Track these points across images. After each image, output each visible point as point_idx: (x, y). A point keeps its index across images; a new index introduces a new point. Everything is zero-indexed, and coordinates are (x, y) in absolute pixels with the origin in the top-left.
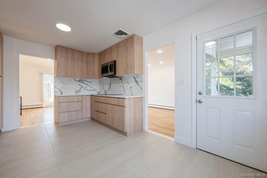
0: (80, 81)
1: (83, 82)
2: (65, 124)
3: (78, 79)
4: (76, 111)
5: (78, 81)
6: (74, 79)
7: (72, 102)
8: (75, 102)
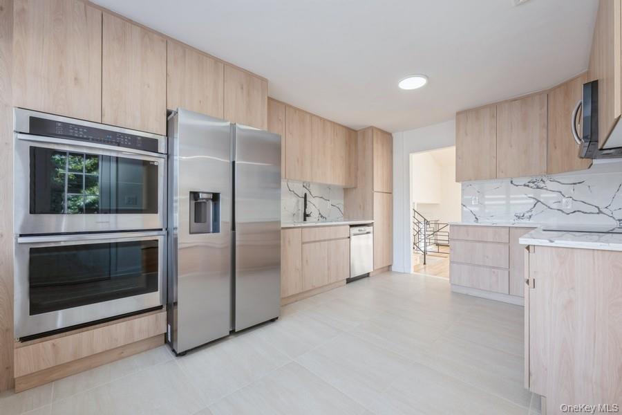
0: (531, 185)
1: (541, 185)
2: (464, 291)
3: (525, 181)
4: (490, 267)
5: (525, 185)
6: (509, 180)
7: (479, 242)
8: (487, 242)
